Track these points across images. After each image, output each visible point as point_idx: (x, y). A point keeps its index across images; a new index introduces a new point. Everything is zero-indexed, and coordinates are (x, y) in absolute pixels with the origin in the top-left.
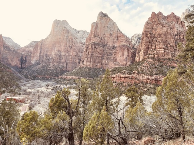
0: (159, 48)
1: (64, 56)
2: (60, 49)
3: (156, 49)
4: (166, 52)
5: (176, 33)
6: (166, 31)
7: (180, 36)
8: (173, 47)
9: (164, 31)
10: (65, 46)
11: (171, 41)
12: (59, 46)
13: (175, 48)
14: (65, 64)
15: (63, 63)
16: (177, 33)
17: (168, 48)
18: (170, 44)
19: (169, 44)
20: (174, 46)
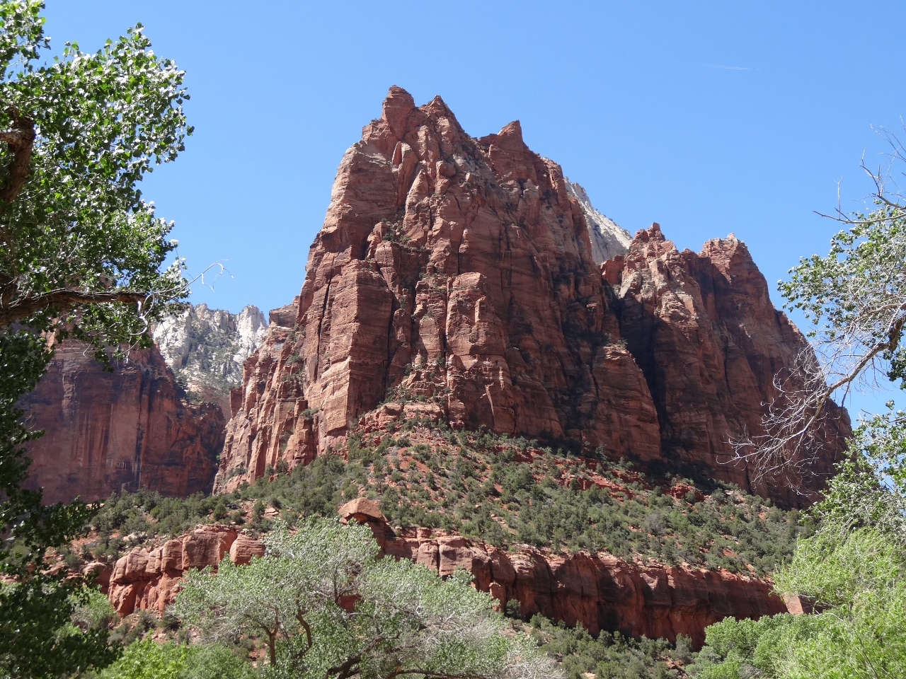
4: (524, 386)
5: (554, 261)
6: (496, 232)
7: (582, 288)
8: (558, 354)
9: (486, 233)
11: (537, 311)
13: (570, 367)
16: (562, 269)
17: (526, 358)
18: (537, 336)
19: (529, 329)
20: (563, 350)
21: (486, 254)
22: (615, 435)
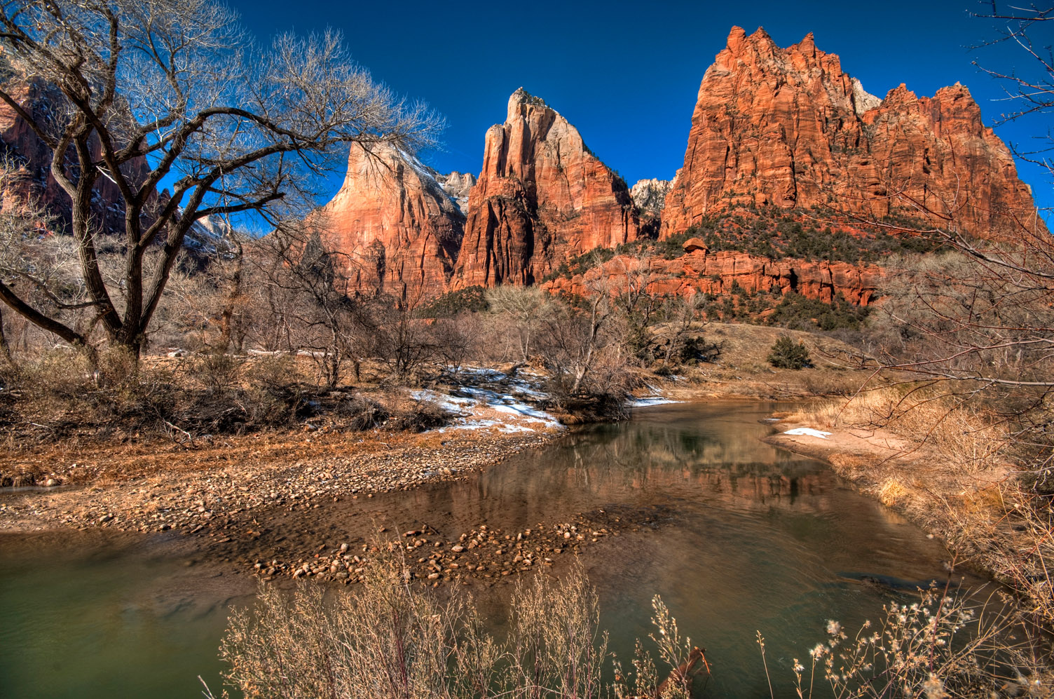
0: (773, 167)
1: (394, 259)
2: (381, 238)
3: (759, 173)
10: (396, 225)
12: (377, 228)
14: (400, 287)
15: (393, 283)
21: (784, 112)
22: (858, 204)
